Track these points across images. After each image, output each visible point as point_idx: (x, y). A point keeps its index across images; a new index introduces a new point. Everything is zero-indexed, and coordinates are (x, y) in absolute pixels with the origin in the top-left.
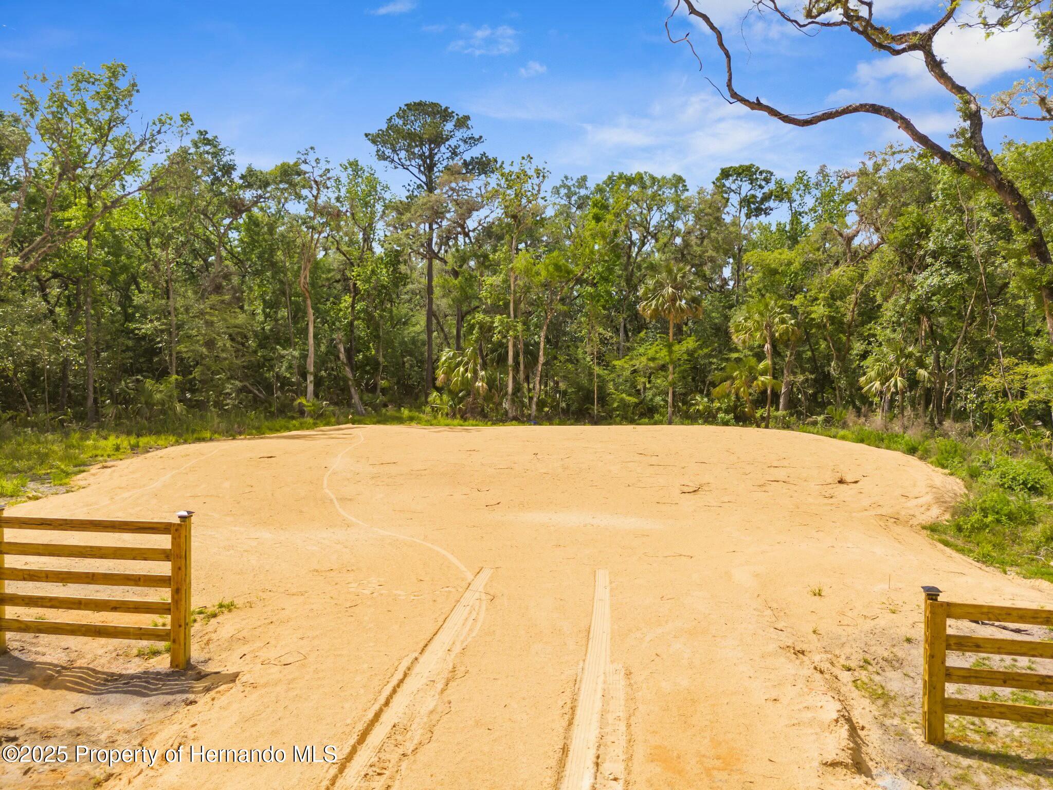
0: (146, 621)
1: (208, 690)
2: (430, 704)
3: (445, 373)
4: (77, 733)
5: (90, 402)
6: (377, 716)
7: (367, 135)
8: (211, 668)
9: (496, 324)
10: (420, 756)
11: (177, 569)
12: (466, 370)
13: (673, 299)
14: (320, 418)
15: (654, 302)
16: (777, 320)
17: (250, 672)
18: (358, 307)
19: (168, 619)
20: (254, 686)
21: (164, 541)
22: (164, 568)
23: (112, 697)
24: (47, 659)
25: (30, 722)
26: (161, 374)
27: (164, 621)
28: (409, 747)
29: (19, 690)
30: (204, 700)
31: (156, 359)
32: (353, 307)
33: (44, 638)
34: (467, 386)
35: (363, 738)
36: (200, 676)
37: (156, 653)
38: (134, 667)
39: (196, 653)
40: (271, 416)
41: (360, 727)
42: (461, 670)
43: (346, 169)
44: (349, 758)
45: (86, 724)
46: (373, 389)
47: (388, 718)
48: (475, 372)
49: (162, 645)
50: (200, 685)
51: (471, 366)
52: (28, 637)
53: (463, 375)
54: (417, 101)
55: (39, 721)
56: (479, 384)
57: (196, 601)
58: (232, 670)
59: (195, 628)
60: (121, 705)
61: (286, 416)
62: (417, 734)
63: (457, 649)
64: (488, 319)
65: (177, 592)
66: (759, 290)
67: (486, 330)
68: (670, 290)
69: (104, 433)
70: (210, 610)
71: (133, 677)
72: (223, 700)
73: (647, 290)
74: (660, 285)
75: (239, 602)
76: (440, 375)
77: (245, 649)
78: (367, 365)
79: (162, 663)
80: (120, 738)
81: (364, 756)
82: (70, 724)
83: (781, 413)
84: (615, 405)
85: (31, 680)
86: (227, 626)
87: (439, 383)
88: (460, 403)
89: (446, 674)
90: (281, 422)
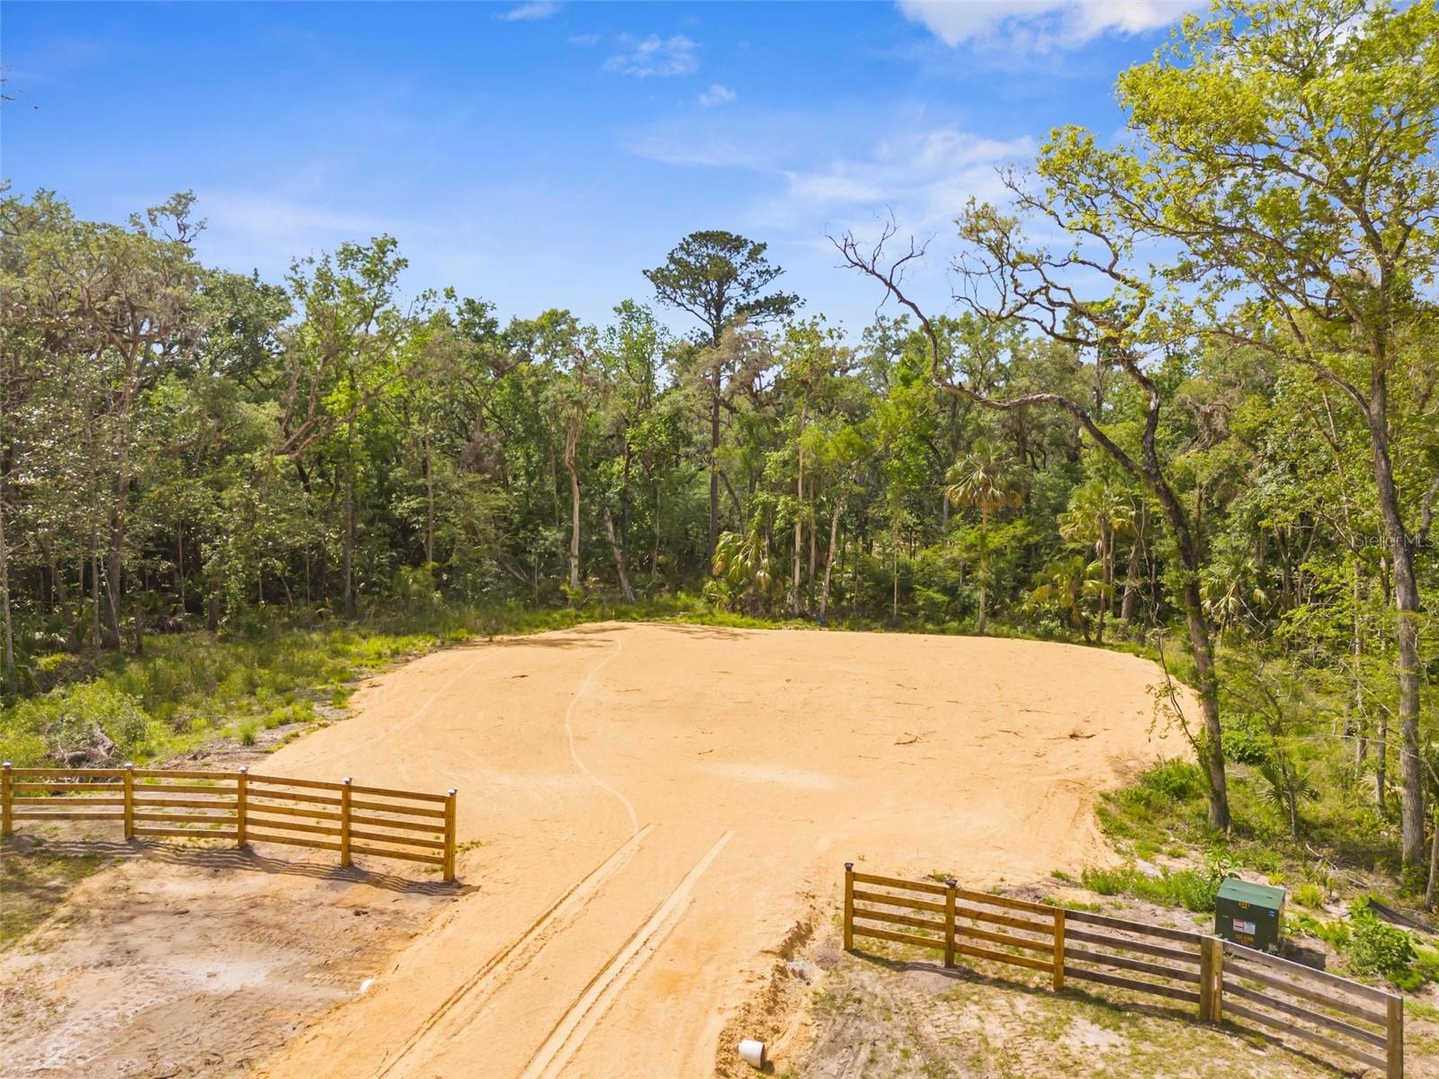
0: (427, 852)
1: (464, 894)
2: (577, 909)
3: (722, 560)
4: (397, 912)
5: (348, 592)
6: (548, 914)
7: (645, 272)
8: (465, 882)
9: (779, 508)
10: (565, 933)
11: (448, 823)
12: (746, 558)
13: (986, 485)
14: (586, 609)
15: (962, 489)
16: (1112, 512)
17: (487, 886)
18: (632, 472)
19: (442, 851)
20: (488, 894)
21: (441, 807)
22: (441, 823)
23: (413, 895)
24: (375, 870)
25: (373, 905)
26: (417, 560)
27: (441, 853)
28: (559, 929)
29: (363, 887)
30: (462, 899)
31: (412, 539)
32: (627, 472)
33: (371, 858)
34: (748, 574)
35: (538, 924)
36: (460, 887)
37: (435, 871)
38: (423, 878)
39: (457, 873)
40: (532, 606)
41: (539, 918)
42: (601, 893)
43: (620, 312)
44: (530, 931)
45: (401, 908)
46: (647, 568)
47: (554, 914)
48: (758, 560)
49: (438, 866)
50: (460, 892)
51: (752, 552)
52: (362, 856)
53: (742, 564)
54: (704, 231)
55: (378, 904)
56: (760, 574)
57: (460, 838)
58: (475, 884)
59: (457, 856)
60: (419, 899)
61: (549, 606)
62: (565, 924)
63: (604, 881)
64: (772, 499)
65: (447, 837)
66: (1099, 470)
67: (769, 510)
68: (982, 475)
69: (363, 632)
70: (466, 845)
71: (423, 884)
72: (471, 901)
73: (956, 474)
74: (969, 468)
75: (483, 841)
76: (718, 564)
77: (485, 872)
78: (641, 538)
79: (439, 877)
80: (420, 917)
81: (538, 931)
82: (393, 907)
83: (1123, 620)
84: (920, 603)
85: (368, 882)
86: (475, 857)
87: (715, 572)
88: (741, 592)
89: (591, 895)
90: (541, 614)
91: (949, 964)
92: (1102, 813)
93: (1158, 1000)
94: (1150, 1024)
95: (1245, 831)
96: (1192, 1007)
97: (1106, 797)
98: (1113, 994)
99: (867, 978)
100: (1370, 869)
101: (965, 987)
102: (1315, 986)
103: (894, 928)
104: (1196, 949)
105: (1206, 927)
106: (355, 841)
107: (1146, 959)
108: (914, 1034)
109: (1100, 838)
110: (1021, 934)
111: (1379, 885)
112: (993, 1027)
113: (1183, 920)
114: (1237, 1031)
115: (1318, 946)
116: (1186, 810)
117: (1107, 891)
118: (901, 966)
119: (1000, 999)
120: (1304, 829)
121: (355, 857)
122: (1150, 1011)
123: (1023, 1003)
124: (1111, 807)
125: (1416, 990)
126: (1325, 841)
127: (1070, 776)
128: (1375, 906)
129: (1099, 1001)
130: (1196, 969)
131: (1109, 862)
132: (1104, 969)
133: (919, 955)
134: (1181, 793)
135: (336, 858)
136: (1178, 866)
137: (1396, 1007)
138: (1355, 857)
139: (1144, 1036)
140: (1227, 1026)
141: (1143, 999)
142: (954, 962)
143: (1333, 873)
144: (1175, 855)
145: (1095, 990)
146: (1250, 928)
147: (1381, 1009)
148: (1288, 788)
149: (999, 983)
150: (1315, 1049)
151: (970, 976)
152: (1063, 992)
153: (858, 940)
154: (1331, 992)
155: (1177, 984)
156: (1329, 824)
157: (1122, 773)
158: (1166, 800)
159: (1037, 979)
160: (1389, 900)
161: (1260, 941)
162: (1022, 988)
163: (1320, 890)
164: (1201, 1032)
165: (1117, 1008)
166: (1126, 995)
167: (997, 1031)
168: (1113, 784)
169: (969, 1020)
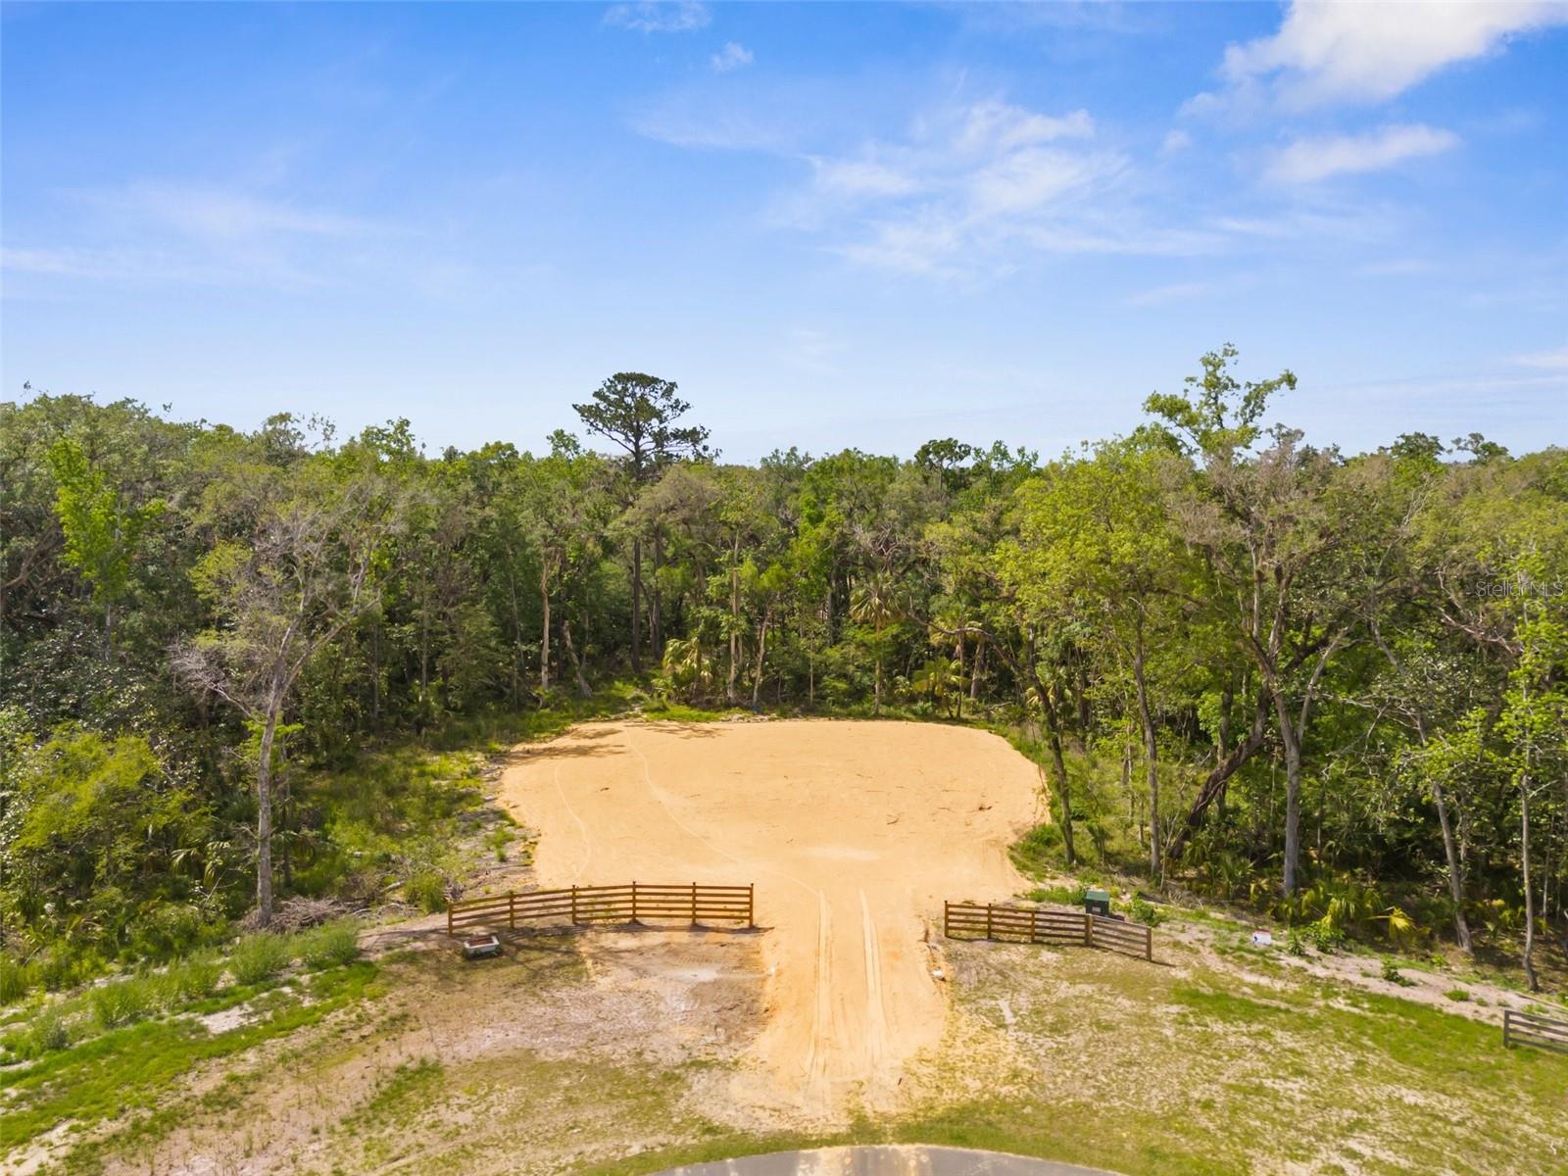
0: (739, 914)
1: (758, 932)
3: (671, 662)
4: (739, 943)
6: (819, 935)
7: (575, 408)
8: (759, 927)
10: (835, 942)
11: (751, 899)
12: (692, 661)
17: (769, 927)
20: (773, 932)
22: (746, 899)
23: (731, 935)
24: (709, 926)
25: (724, 941)
27: (746, 914)
28: (831, 941)
29: (703, 934)
30: (758, 935)
33: (707, 920)
34: (694, 673)
36: (756, 929)
37: (742, 923)
38: (736, 927)
39: (755, 923)
40: (511, 709)
42: (833, 924)
45: (739, 941)
48: (700, 662)
49: (744, 920)
50: (756, 931)
51: (695, 655)
52: (702, 919)
53: (690, 666)
55: (727, 941)
56: (705, 673)
58: (765, 927)
59: (755, 915)
60: (733, 937)
65: (751, 906)
67: (709, 621)
70: (760, 909)
71: (736, 929)
72: (763, 935)
76: (668, 666)
77: (769, 921)
79: (745, 925)
80: (751, 944)
81: (822, 942)
83: (972, 699)
85: (706, 932)
91: (989, 937)
92: (1012, 858)
93: (1069, 940)
94: (1068, 949)
95: (1082, 862)
96: (1081, 941)
97: (1011, 848)
98: (1053, 940)
99: (958, 946)
100: (1138, 876)
101: (999, 945)
102: (1120, 927)
103: (961, 925)
104: (1082, 920)
105: (1083, 911)
106: (698, 913)
107: (1062, 925)
108: (986, 963)
109: (1018, 873)
110: (1012, 921)
111: (1140, 882)
112: (1014, 957)
113: (1071, 909)
114: (1098, 947)
115: (1121, 914)
116: (1052, 852)
117: (1039, 900)
118: (970, 940)
119: (1013, 948)
120: (1110, 857)
121: (698, 921)
122: (1067, 945)
123: (1022, 948)
124: (1015, 854)
125: (1156, 926)
126: (1116, 863)
127: (990, 837)
128: (1141, 895)
129: (1048, 944)
130: (1082, 927)
131: (1029, 886)
132: (1047, 931)
133: (975, 935)
134: (1049, 843)
135: (688, 922)
136: (1056, 883)
137: (1149, 931)
138: (1132, 869)
139: (1067, 953)
140: (1094, 946)
141: (1064, 941)
142: (990, 935)
143: (1123, 880)
144: (1053, 878)
145: (1046, 940)
146: (1098, 910)
147: (1144, 932)
148: (1100, 836)
149: (1010, 942)
150: (1125, 950)
151: (998, 941)
152: (1035, 942)
153: (951, 932)
154: (1129, 929)
155: (1074, 933)
156: (1119, 853)
157: (1016, 832)
158: (1042, 847)
159: (1023, 939)
160: (1146, 890)
161: (1102, 914)
162: (1019, 942)
163: (1116, 888)
164: (1086, 949)
165: (1056, 945)
166: (1058, 940)
167: (1017, 959)
168: (1013, 839)
169: (1004, 956)
